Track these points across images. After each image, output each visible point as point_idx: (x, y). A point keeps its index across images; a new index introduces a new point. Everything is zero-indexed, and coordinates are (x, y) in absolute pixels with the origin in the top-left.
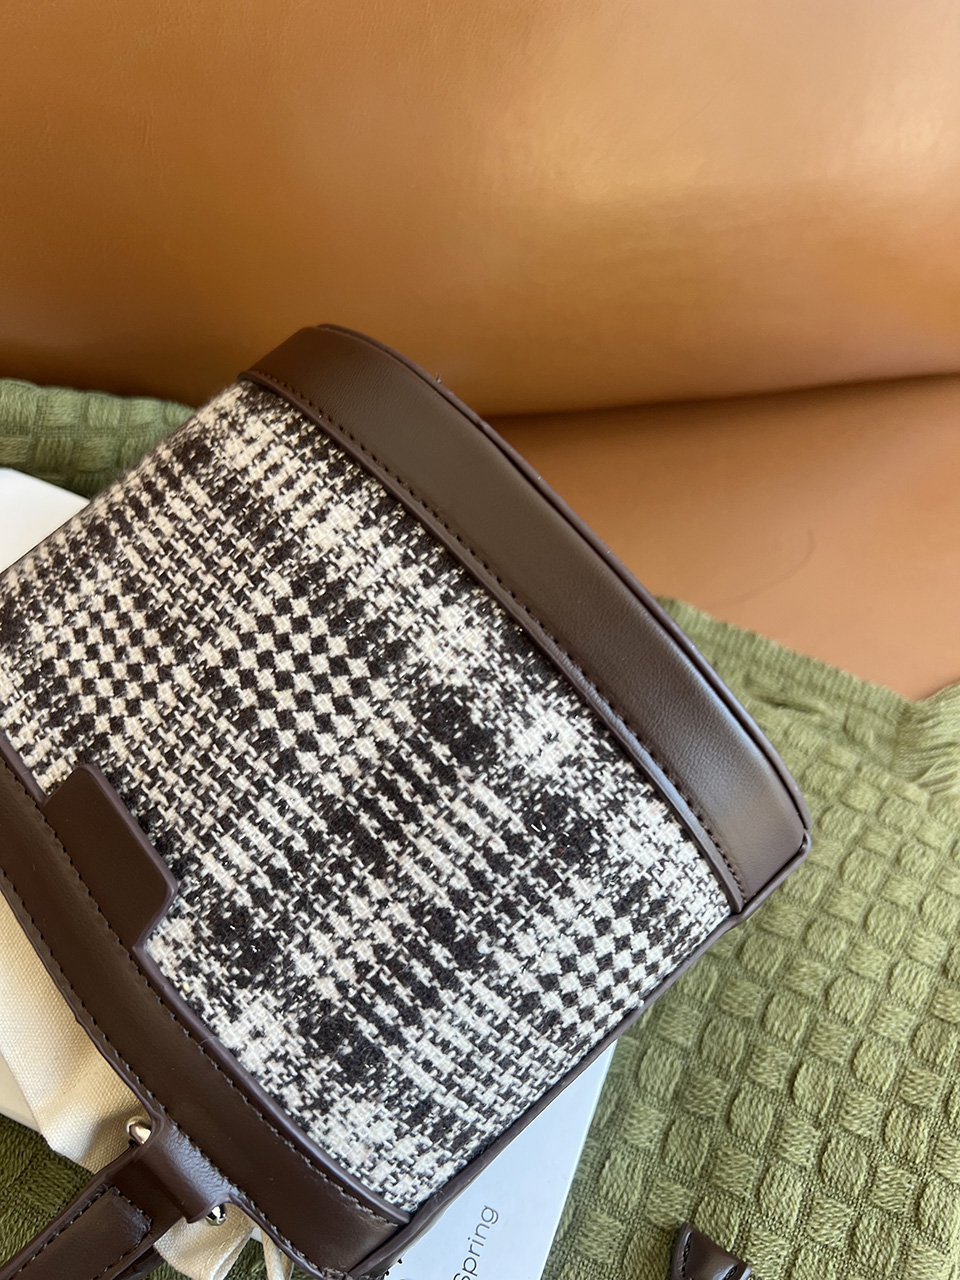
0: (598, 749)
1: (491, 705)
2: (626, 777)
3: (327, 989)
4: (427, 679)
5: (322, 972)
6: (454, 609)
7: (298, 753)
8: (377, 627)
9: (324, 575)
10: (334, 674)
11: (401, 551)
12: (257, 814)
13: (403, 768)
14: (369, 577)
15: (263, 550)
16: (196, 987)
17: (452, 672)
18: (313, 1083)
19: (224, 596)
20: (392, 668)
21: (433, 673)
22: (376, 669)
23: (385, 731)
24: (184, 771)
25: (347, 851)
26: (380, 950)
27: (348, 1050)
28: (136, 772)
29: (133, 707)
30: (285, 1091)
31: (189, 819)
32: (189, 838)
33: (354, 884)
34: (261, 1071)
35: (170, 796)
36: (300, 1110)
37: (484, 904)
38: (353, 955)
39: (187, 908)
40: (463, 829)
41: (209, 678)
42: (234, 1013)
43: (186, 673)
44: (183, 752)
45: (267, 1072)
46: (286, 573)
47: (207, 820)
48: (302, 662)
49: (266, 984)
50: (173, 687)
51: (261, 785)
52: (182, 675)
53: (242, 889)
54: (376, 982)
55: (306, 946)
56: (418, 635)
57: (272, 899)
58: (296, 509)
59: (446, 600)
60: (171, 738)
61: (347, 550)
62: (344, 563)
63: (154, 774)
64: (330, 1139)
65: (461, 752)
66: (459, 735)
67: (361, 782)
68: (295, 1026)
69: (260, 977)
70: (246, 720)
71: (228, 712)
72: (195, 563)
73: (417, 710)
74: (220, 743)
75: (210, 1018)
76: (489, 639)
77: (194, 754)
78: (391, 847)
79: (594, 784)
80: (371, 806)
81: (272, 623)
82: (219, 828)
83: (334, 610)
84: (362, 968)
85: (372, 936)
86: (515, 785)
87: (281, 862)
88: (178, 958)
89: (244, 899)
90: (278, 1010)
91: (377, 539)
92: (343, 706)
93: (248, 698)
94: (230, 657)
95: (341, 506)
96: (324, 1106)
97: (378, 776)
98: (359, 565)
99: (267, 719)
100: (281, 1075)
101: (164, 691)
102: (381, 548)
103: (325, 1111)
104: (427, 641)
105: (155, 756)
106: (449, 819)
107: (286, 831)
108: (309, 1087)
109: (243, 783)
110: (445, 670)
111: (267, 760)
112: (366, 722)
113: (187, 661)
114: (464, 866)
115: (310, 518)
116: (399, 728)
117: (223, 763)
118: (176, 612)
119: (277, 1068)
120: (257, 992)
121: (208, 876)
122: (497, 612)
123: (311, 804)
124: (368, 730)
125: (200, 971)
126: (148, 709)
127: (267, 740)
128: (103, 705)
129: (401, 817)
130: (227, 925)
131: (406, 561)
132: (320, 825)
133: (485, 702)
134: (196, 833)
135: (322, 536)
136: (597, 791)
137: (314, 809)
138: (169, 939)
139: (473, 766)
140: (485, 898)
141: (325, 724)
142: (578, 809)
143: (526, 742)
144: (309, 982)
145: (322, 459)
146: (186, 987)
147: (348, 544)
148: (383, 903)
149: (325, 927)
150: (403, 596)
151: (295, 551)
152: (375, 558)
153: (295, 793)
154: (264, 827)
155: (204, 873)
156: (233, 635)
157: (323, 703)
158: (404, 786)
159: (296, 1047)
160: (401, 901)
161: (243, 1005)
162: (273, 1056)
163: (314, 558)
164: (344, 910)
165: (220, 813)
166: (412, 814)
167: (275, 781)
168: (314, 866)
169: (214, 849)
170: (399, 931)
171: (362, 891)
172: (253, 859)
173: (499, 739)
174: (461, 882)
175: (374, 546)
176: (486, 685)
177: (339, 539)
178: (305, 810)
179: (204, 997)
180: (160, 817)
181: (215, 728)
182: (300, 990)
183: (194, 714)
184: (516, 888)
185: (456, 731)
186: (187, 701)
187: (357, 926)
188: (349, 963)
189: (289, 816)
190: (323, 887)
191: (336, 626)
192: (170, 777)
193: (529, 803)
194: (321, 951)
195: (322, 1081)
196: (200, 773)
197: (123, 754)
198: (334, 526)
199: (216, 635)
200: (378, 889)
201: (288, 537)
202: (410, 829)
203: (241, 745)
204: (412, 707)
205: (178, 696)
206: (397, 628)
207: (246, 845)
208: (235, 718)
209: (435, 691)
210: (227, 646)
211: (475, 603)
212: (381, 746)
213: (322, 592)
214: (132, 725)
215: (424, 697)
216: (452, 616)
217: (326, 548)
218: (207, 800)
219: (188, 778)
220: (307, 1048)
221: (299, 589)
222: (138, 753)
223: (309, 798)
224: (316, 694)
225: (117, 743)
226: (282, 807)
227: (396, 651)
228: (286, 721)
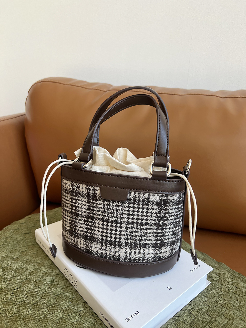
0: (77, 245)
1: (88, 244)
2: (73, 244)
3: (80, 199)
4: (96, 242)
5: (82, 200)
6: (100, 252)
7: (103, 223)
8: (106, 244)
9: (118, 246)
10: (106, 235)
11: (112, 255)
12: (101, 212)
13: (91, 230)
14: (112, 249)
15: (130, 243)
16: (91, 188)
17: (94, 245)
18: (74, 187)
19: (129, 234)
20: (101, 241)
21: (96, 243)
22: (102, 239)
23: (96, 232)
24: (114, 210)
25: (90, 215)
26: (79, 207)
27: (74, 194)
28: (120, 204)
29: (129, 211)
30: (76, 184)
31: (108, 205)
32: (106, 203)
33: (86, 212)
34: (79, 184)
35: (113, 206)
36: (73, 183)
37: (74, 220)
38: (80, 205)
39: (99, 195)
40: (81, 227)
41: (121, 223)
42: (86, 188)
43: (125, 221)
44: (116, 212)
45: (79, 185)
46: (123, 243)
47: (106, 207)
48: (111, 234)
49: (85, 194)
50: (125, 218)
51: (104, 216)
52: (126, 220)
53: (96, 203)
54: (76, 203)
55: (85, 202)
56: (101, 247)
57: (92, 204)
58: (130, 251)
59: (102, 253)
60: (120, 212)
61: (118, 251)
62: (117, 249)
63: (118, 206)
64: (69, 182)
65: (86, 236)
66: (88, 238)
67: (94, 224)
68: (80, 192)
69: (87, 195)
70: (112, 222)
71: (115, 221)
72: (139, 234)
73: (94, 238)
74: (112, 217)
75: (88, 186)
76: (94, 251)
77: (115, 213)
78: (86, 219)
79: (74, 241)
80: (91, 222)
81: (119, 235)
82: (104, 207)
83: (113, 243)
84: (79, 204)
85: (80, 208)
86: (80, 236)
87: (95, 209)
88: (96, 189)
89: (95, 202)
90: (82, 193)
91: (116, 255)
92: (102, 232)
93: (114, 225)
94: (121, 227)
95: (124, 255)
96: (72, 185)
97: (93, 226)
98: (115, 250)
99: (109, 224)
100: (77, 185)
101: (126, 216)
102: (114, 254)
103: (71, 185)
104: (99, 247)
105: (120, 208)
106: (83, 227)
107: (97, 213)
108: (74, 186)
109: (106, 214)
110: (95, 245)
111: (105, 219)
112: (98, 232)
113: (127, 222)
114: (78, 223)
115: (127, 251)
116: (95, 234)
117: (110, 215)
118: (135, 226)
119: (78, 186)
120: (86, 193)
121: (100, 201)
122: (96, 255)
123: (97, 218)
124: (98, 231)
125: (92, 190)
126: (127, 213)
127: (107, 221)
128: (134, 207)
129: (87, 223)
130: (94, 197)
131: (110, 254)
132: (94, 216)
133: (89, 244)
134: (106, 204)
135: (123, 250)
136: (74, 240)
137: (96, 217)
138: (98, 191)
139: (85, 235)
140: (74, 221)
141: (103, 228)
142: (73, 237)
143: (82, 242)
144: (82, 198)
145: (133, 259)
146: (92, 187)
147: (119, 252)
148: (82, 213)
149: (85, 205)
150: (107, 250)
151: (125, 246)
152: (114, 252)
153: (100, 218)
154: (100, 211)
155: (101, 201)
156: (123, 230)
157: (105, 231)
158: (89, 227)
159: (78, 189)
160: (81, 214)
161: (86, 190)
162: (80, 187)
163: (121, 247)
164: (85, 209)
165: (105, 209)
166: (87, 225)
167: (103, 217)
168: (91, 211)
169: (103, 204)
170: (79, 211)
171: (85, 212)
172: (98, 207)
173: (84, 240)
174: (77, 221)
175: (115, 254)
176: (90, 246)
177: (121, 251)
178: (97, 216)
179: (90, 188)
180: (112, 202)
181: (115, 218)
182: (82, 196)
183: (119, 217)
184: (73, 224)
185: (89, 238)
186: (122, 218)
187: (83, 208)
188: (80, 203)
189: (98, 215)
190: (89, 209)
191: (111, 241)
192: (115, 208)
193: (77, 235)
194: (84, 202)
195: (74, 188)
196: (112, 211)
197: (125, 205)
198: (123, 252)
199: (125, 228)
200: (84, 214)
201: (128, 247)
202: (86, 223)
203: (110, 218)
204: (95, 238)
205: (124, 217)
206: (104, 246)
207: (100, 208)
208: (113, 221)
209: (94, 241)
210: (123, 228)
211: (99, 255)
212: (95, 230)
213: (116, 244)
214: (127, 209)
215: (95, 240)
216: (100, 251)
217: (121, 249)
218: (108, 209)
219: (113, 209)
220: (77, 190)
221: (120, 242)
222: (122, 207)
223: (98, 218)
224: (106, 231)
225: (127, 205)
226: (99, 215)
227: (102, 243)
228: (107, 226)
